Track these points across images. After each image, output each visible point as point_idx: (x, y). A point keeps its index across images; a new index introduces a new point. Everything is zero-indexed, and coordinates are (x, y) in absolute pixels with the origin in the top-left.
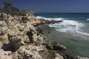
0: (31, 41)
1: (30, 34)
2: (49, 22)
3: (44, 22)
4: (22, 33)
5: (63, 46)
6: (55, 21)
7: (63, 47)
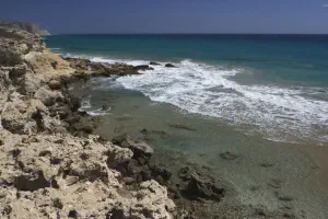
0: (40, 128)
1: (37, 116)
2: (107, 72)
3: (89, 71)
4: (25, 116)
5: (144, 144)
6: (125, 66)
7: (144, 148)
